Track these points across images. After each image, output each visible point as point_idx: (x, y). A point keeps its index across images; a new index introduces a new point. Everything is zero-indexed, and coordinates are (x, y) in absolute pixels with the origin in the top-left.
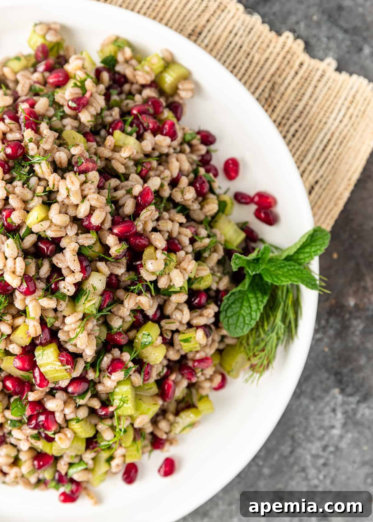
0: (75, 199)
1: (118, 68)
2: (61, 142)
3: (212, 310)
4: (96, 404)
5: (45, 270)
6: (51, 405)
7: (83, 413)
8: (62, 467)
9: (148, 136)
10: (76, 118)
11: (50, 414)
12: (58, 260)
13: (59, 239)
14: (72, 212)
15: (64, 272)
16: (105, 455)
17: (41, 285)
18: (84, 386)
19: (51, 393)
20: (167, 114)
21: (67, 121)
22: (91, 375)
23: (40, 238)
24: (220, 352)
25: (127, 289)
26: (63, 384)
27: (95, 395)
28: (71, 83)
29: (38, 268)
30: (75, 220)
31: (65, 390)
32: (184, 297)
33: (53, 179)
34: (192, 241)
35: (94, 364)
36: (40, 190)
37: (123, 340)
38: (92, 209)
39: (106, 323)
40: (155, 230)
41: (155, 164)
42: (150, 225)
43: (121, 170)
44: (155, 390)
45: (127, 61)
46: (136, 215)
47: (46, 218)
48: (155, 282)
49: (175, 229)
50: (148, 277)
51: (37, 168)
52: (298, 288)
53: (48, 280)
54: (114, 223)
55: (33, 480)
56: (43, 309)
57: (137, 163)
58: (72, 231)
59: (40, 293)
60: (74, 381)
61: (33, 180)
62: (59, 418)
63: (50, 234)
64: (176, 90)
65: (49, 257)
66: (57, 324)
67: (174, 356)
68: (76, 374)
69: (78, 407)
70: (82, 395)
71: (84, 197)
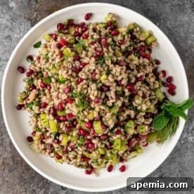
0: (118, 74)
1: (134, 33)
2: (115, 54)
3: (151, 120)
4: (108, 144)
5: (103, 96)
6: (94, 141)
7: (103, 146)
8: (90, 162)
9: (141, 58)
10: (120, 47)
11: (93, 144)
12: (108, 93)
13: (110, 87)
14: (115, 78)
15: (110, 98)
16: (105, 161)
17: (101, 101)
18: (106, 137)
19: (95, 137)
20: (147, 52)
21: (117, 47)
22: (109, 134)
23: (104, 85)
24: (149, 134)
25: (127, 107)
26: (100, 135)
27: (108, 141)
28: (120, 35)
29: (101, 95)
30: (116, 81)
31: (99, 137)
32: (144, 114)
33: (111, 66)
34: (150, 96)
35: (111, 131)
36: (106, 69)
37: (122, 124)
38: (122, 79)
39: (118, 118)
40: (139, 90)
41: (142, 67)
42: (138, 88)
43: (132, 67)
44: (127, 143)
45: (137, 32)
46: (135, 83)
47: (107, 79)
48: (136, 107)
49: (145, 90)
50: (135, 105)
51: (106, 61)
52: (178, 118)
53: (103, 100)
54: (128, 85)
55: (78, 164)
56: (100, 109)
57: (137, 66)
58: (114, 84)
59: (100, 103)
60: (103, 135)
61: (104, 65)
62: (96, 146)
63: (107, 84)
64: (151, 44)
65: (105, 92)
66: (103, 115)
67: (136, 133)
68: (105, 133)
69: (102, 144)
70: (104, 140)
71: (121, 74)
